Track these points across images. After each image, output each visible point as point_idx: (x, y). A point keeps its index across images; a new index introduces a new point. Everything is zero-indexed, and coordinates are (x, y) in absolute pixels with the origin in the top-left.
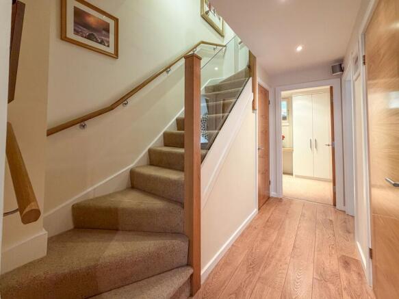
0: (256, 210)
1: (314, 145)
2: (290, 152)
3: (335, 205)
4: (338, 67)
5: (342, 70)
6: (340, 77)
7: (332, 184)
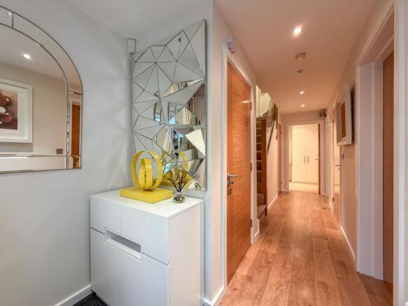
0: (277, 195)
1: (306, 160)
2: (291, 165)
3: (320, 193)
4: (323, 114)
5: (325, 116)
6: (324, 119)
7: (318, 186)
